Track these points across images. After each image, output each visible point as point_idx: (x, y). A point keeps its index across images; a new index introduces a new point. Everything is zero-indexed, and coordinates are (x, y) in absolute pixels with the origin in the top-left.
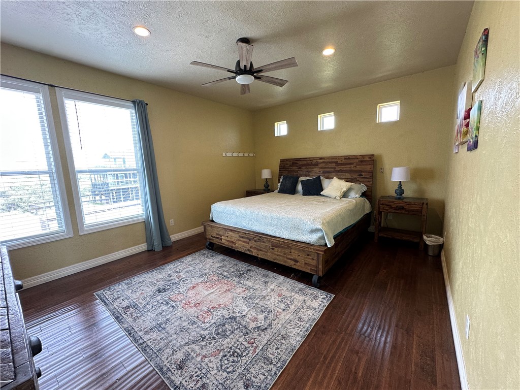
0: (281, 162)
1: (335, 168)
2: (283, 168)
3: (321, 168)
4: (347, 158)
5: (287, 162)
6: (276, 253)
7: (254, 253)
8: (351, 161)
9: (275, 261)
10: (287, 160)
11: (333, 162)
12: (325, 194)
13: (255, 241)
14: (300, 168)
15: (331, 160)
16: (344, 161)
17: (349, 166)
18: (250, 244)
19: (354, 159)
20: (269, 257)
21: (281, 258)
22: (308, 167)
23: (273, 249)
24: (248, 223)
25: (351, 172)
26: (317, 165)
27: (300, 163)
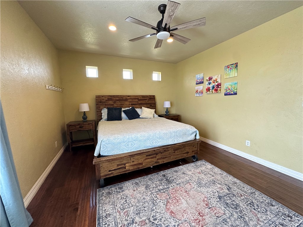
0: (96, 97)
1: (138, 102)
2: (101, 102)
3: (130, 102)
4: (143, 96)
5: (103, 98)
6: (177, 154)
7: (161, 162)
8: (146, 98)
9: (176, 159)
10: (103, 96)
11: (136, 99)
12: (143, 117)
13: (161, 153)
14: (115, 102)
15: (135, 98)
16: (142, 98)
17: (145, 101)
18: (157, 157)
19: (146, 97)
20: (172, 159)
21: (179, 155)
22: (121, 101)
23: (174, 152)
24: (152, 143)
25: (146, 104)
26: (126, 100)
27: (114, 98)
